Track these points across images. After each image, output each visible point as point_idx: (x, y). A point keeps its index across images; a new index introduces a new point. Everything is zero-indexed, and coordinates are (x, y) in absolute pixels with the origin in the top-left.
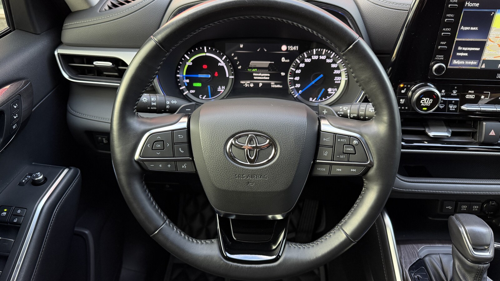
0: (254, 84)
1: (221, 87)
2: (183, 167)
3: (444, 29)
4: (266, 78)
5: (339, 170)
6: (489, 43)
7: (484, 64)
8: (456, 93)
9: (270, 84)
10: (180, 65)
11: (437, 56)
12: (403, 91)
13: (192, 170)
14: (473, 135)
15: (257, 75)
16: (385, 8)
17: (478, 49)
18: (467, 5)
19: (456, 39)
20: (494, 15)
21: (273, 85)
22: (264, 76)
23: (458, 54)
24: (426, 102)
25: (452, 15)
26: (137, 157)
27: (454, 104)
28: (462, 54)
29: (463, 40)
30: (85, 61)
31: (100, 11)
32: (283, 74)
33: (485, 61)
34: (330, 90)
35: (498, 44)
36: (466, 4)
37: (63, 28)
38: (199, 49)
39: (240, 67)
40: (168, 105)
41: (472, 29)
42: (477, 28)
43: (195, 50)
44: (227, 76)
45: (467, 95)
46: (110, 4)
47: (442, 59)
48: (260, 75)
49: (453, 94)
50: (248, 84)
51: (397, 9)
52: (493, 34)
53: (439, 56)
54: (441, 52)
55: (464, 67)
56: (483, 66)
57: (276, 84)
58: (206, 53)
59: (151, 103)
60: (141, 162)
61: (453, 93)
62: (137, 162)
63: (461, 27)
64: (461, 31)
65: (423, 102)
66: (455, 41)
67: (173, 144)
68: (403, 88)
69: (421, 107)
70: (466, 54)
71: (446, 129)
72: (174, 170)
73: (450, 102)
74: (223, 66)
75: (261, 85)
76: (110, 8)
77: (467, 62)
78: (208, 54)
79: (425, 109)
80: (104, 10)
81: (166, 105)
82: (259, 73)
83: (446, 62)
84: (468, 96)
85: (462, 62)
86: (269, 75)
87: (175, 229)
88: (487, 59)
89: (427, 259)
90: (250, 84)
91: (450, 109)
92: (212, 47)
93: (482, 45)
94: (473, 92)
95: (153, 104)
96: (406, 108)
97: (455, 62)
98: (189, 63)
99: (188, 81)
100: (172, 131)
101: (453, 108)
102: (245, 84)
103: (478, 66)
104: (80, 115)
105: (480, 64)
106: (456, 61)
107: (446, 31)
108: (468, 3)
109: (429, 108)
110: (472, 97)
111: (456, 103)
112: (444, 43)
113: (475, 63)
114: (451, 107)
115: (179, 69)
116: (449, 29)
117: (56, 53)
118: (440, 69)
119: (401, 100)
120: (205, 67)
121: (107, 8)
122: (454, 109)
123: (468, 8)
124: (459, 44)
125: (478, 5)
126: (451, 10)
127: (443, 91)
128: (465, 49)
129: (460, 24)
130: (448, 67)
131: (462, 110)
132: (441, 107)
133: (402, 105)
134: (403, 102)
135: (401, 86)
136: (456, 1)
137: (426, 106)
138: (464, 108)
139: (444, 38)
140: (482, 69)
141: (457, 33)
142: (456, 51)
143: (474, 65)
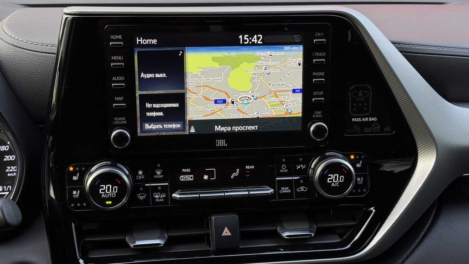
3: (114, 79)
6: (188, 95)
7: (192, 127)
8: (161, 175)
11: (115, 119)
12: (75, 178)
14: (204, 239)
16: (30, 52)
17: (176, 105)
18: (140, 42)
19: (138, 93)
20: (183, 54)
23: (148, 114)
24: (108, 190)
25: (119, 58)
27: (161, 192)
28: (154, 114)
29: (150, 92)
33: (192, 123)
35: (203, 97)
36: (138, 41)
41: (157, 76)
42: (164, 75)
45: (182, 176)
47: (125, 122)
49: (157, 177)
51: (49, 53)
52: (190, 82)
53: (120, 119)
54: (120, 112)
55: (163, 133)
56: (193, 130)
61: (156, 174)
63: (140, 75)
64: (141, 80)
65: (102, 191)
66: (137, 95)
68: (74, 173)
69: (102, 201)
70: (161, 114)
71: (158, 233)
73: (155, 189)
77: (166, 126)
79: (110, 202)
83: (131, 126)
84: (183, 178)
85: (159, 126)
88: (194, 119)
91: (157, 200)
93: (181, 99)
94: (188, 170)
96: (85, 204)
97: (147, 126)
101: (160, 198)
103: (184, 130)
105: (187, 128)
106: (150, 125)
107: (118, 81)
108: (139, 39)
109: (115, 200)
110: (190, 178)
111: (164, 190)
112: (121, 99)
113: (179, 126)
114: (157, 196)
116: (121, 78)
118: (120, 138)
119: (75, 192)
122: (163, 200)
123: (140, 45)
124: (144, 99)
125: (154, 41)
126: (116, 50)
127: (140, 173)
128: (157, 106)
129: (136, 70)
130: (139, 134)
131: (175, 200)
132: (141, 198)
133: (76, 200)
134: (78, 196)
135: (71, 169)
136: (120, 37)
137: (109, 199)
138: (178, 196)
139: (119, 91)
140: (191, 135)
141: (137, 83)
142: (144, 110)
143: (177, 130)
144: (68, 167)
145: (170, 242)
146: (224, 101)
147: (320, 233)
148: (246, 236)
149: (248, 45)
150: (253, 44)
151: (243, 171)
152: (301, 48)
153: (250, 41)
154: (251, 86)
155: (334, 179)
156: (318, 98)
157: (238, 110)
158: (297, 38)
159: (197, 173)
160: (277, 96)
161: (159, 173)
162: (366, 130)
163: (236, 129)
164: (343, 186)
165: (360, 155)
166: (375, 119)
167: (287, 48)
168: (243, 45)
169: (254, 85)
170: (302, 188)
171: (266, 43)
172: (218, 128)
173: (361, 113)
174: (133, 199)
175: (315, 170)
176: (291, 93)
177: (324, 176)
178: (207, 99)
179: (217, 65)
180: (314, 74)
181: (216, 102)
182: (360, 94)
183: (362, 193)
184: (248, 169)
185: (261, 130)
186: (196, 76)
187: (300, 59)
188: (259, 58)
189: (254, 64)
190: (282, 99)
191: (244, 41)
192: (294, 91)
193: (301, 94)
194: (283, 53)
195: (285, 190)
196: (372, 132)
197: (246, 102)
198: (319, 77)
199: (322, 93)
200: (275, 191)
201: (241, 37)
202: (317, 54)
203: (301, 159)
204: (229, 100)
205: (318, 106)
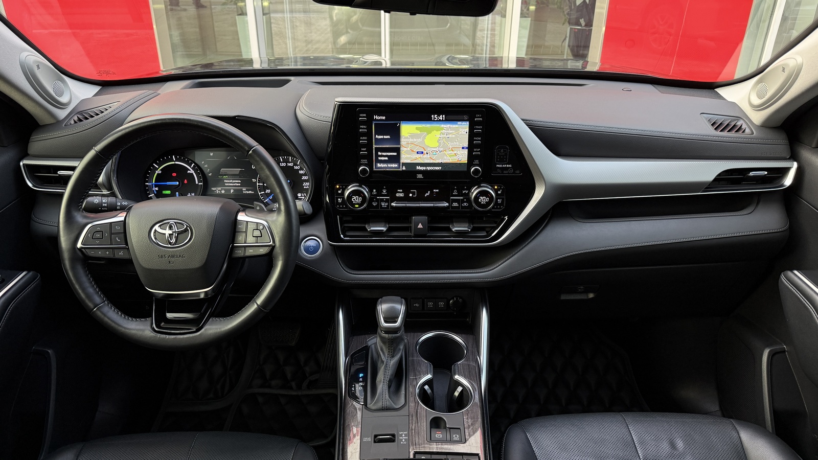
0: (225, 190)
1: (191, 194)
2: (120, 254)
3: (361, 138)
4: (238, 184)
5: (251, 251)
6: (402, 149)
7: (404, 166)
8: (386, 192)
9: (242, 190)
10: (149, 173)
11: (361, 160)
12: (339, 192)
13: (127, 257)
14: (408, 229)
15: (228, 181)
16: (317, 121)
17: (395, 154)
19: (374, 146)
20: (399, 125)
21: (245, 191)
22: (235, 183)
23: (379, 158)
24: (356, 199)
25: (364, 127)
26: (79, 245)
27: (386, 202)
28: (383, 158)
29: (381, 146)
30: (52, 172)
31: (65, 125)
32: (254, 180)
33: (404, 164)
34: (299, 195)
35: (410, 150)
36: (375, 117)
37: (30, 141)
38: (167, 158)
39: (210, 175)
40: (119, 206)
41: (385, 137)
42: (389, 137)
43: (163, 159)
44: (197, 183)
46: (76, 118)
47: (367, 162)
48: (231, 181)
49: (383, 193)
50: (219, 190)
51: (327, 122)
52: (403, 141)
53: (364, 161)
54: (364, 157)
55: (388, 169)
56: (404, 168)
57: (247, 190)
58: (175, 161)
59: (102, 204)
60: (83, 250)
62: (80, 249)
63: (375, 136)
64: (376, 139)
65: (353, 199)
66: (374, 147)
67: (111, 234)
68: (339, 189)
69: (353, 205)
70: (387, 158)
71: (383, 224)
72: (112, 256)
73: (382, 200)
74: (192, 173)
75: (232, 191)
76: (75, 122)
77: (389, 165)
78: (176, 163)
79: (358, 206)
80: (69, 123)
81: (117, 206)
82: (230, 180)
83: (370, 165)
84: (398, 195)
85: (385, 165)
86: (240, 181)
87: (113, 309)
88: (405, 162)
89: (373, 346)
90: (221, 190)
91: (383, 206)
92: (181, 155)
93: (398, 150)
94: (401, 191)
95: (104, 205)
96: (344, 206)
97: (379, 165)
98: (158, 171)
99: (157, 189)
100: (110, 223)
102: (216, 190)
103: (399, 168)
104: (43, 222)
105: (401, 167)
107: (363, 140)
109: (360, 205)
110: (402, 195)
111: (387, 201)
112: (365, 149)
113: (396, 166)
114: (383, 204)
115: (148, 177)
116: (365, 138)
117: (21, 164)
118: (364, 171)
119: (339, 199)
120: (174, 174)
121: (72, 122)
122: (386, 206)
123: (376, 120)
124: (378, 150)
125: (384, 118)
126: (363, 123)
127: (374, 191)
128: (384, 154)
129: (374, 134)
130: (374, 169)
131: (392, 207)
132: (374, 204)
133: (340, 204)
134: (341, 202)
135: (338, 187)
136: (365, 115)
137: (357, 204)
138: (395, 205)
139: (363, 146)
140: (403, 171)
141: (374, 141)
142: (377, 156)
143: (395, 168)
144: (336, 186)
145: (389, 230)
146: (422, 153)
147: (474, 230)
148: (432, 229)
149: (437, 120)
150: (440, 120)
151: (432, 192)
152: (468, 123)
153: (438, 118)
154: (438, 144)
155: (483, 200)
156: (477, 152)
157: (430, 158)
158: (466, 117)
159: (406, 192)
160: (453, 150)
161: (384, 191)
162: (505, 172)
163: (429, 168)
164: (488, 204)
165: (501, 187)
166: (510, 166)
167: (459, 123)
168: (434, 121)
169: (440, 144)
170: (465, 204)
171: (447, 120)
172: (419, 168)
173: (502, 162)
174: (370, 205)
175: (473, 193)
176: (461, 149)
177: (477, 198)
178: (412, 151)
179: (418, 132)
180: (475, 138)
181: (417, 153)
182: (502, 151)
183: (500, 208)
184: (435, 192)
185: (443, 170)
186: (407, 138)
187: (467, 130)
188: (443, 129)
189: (440, 132)
190: (455, 152)
191: (434, 118)
192: (463, 148)
193: (467, 150)
194: (457, 126)
195: (455, 204)
196: (508, 173)
197: (434, 153)
198: (478, 141)
199: (479, 149)
200: (449, 205)
201: (433, 116)
202: (477, 127)
203: (465, 187)
204: (425, 152)
205: (477, 157)
